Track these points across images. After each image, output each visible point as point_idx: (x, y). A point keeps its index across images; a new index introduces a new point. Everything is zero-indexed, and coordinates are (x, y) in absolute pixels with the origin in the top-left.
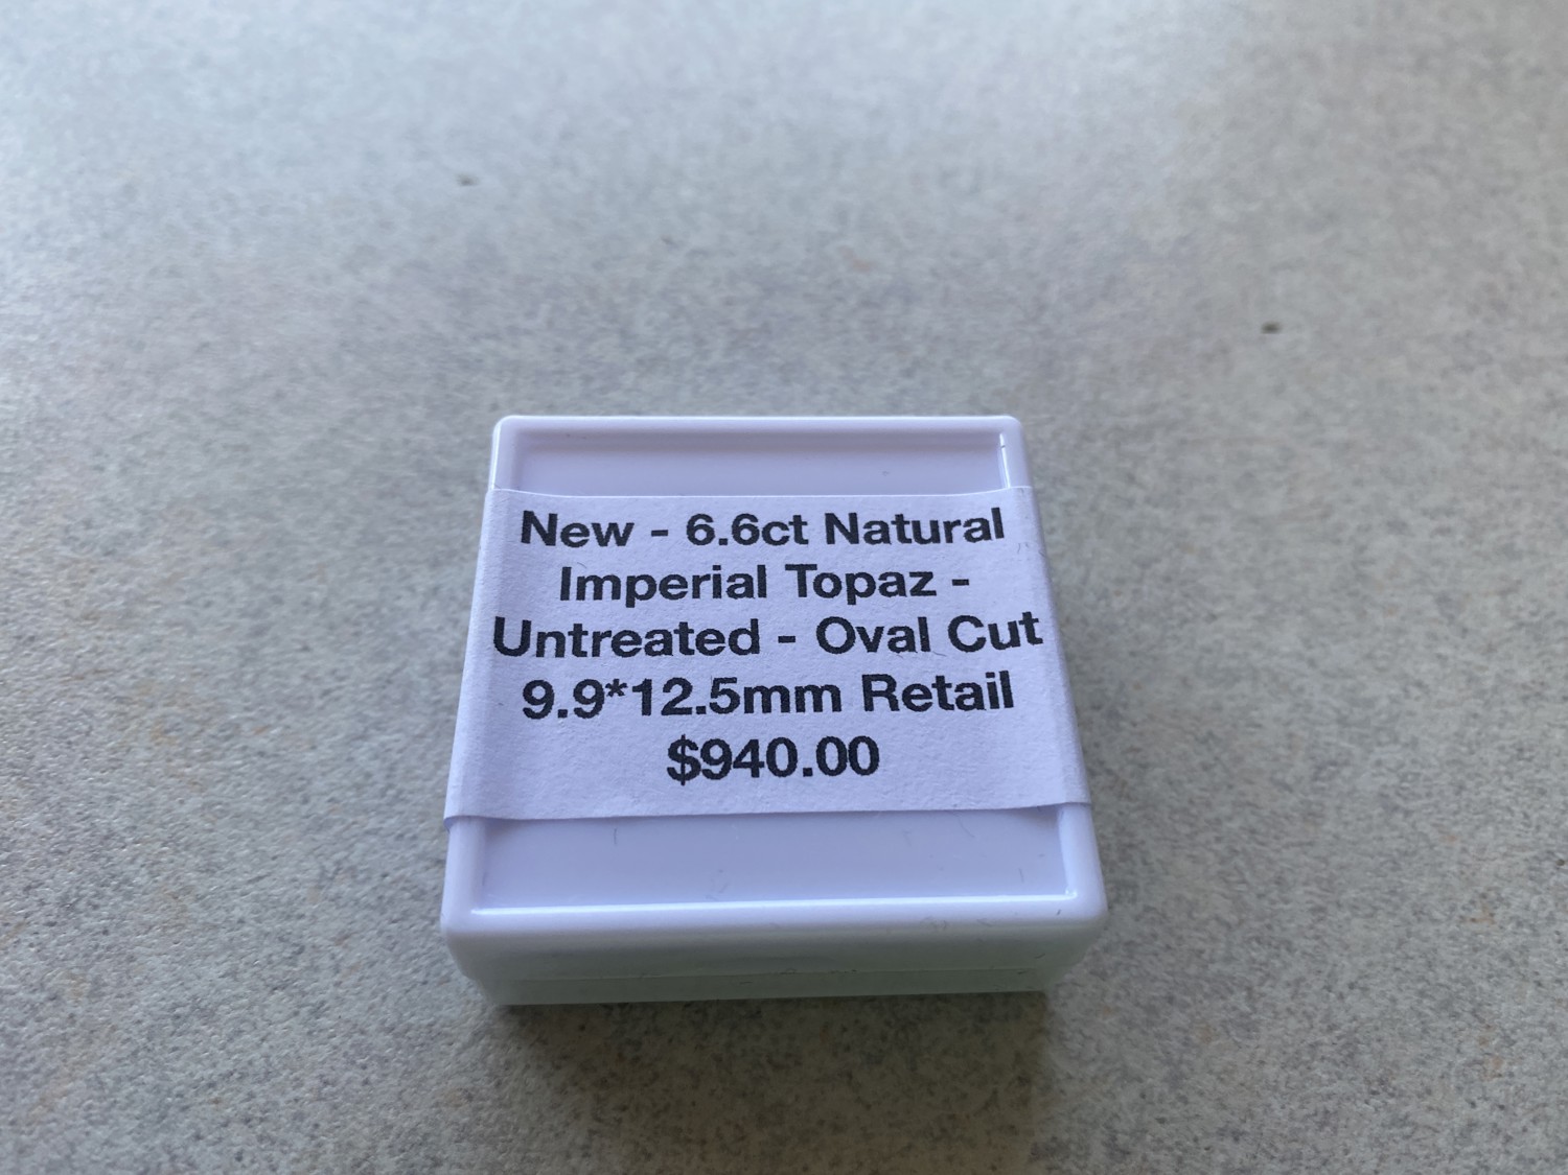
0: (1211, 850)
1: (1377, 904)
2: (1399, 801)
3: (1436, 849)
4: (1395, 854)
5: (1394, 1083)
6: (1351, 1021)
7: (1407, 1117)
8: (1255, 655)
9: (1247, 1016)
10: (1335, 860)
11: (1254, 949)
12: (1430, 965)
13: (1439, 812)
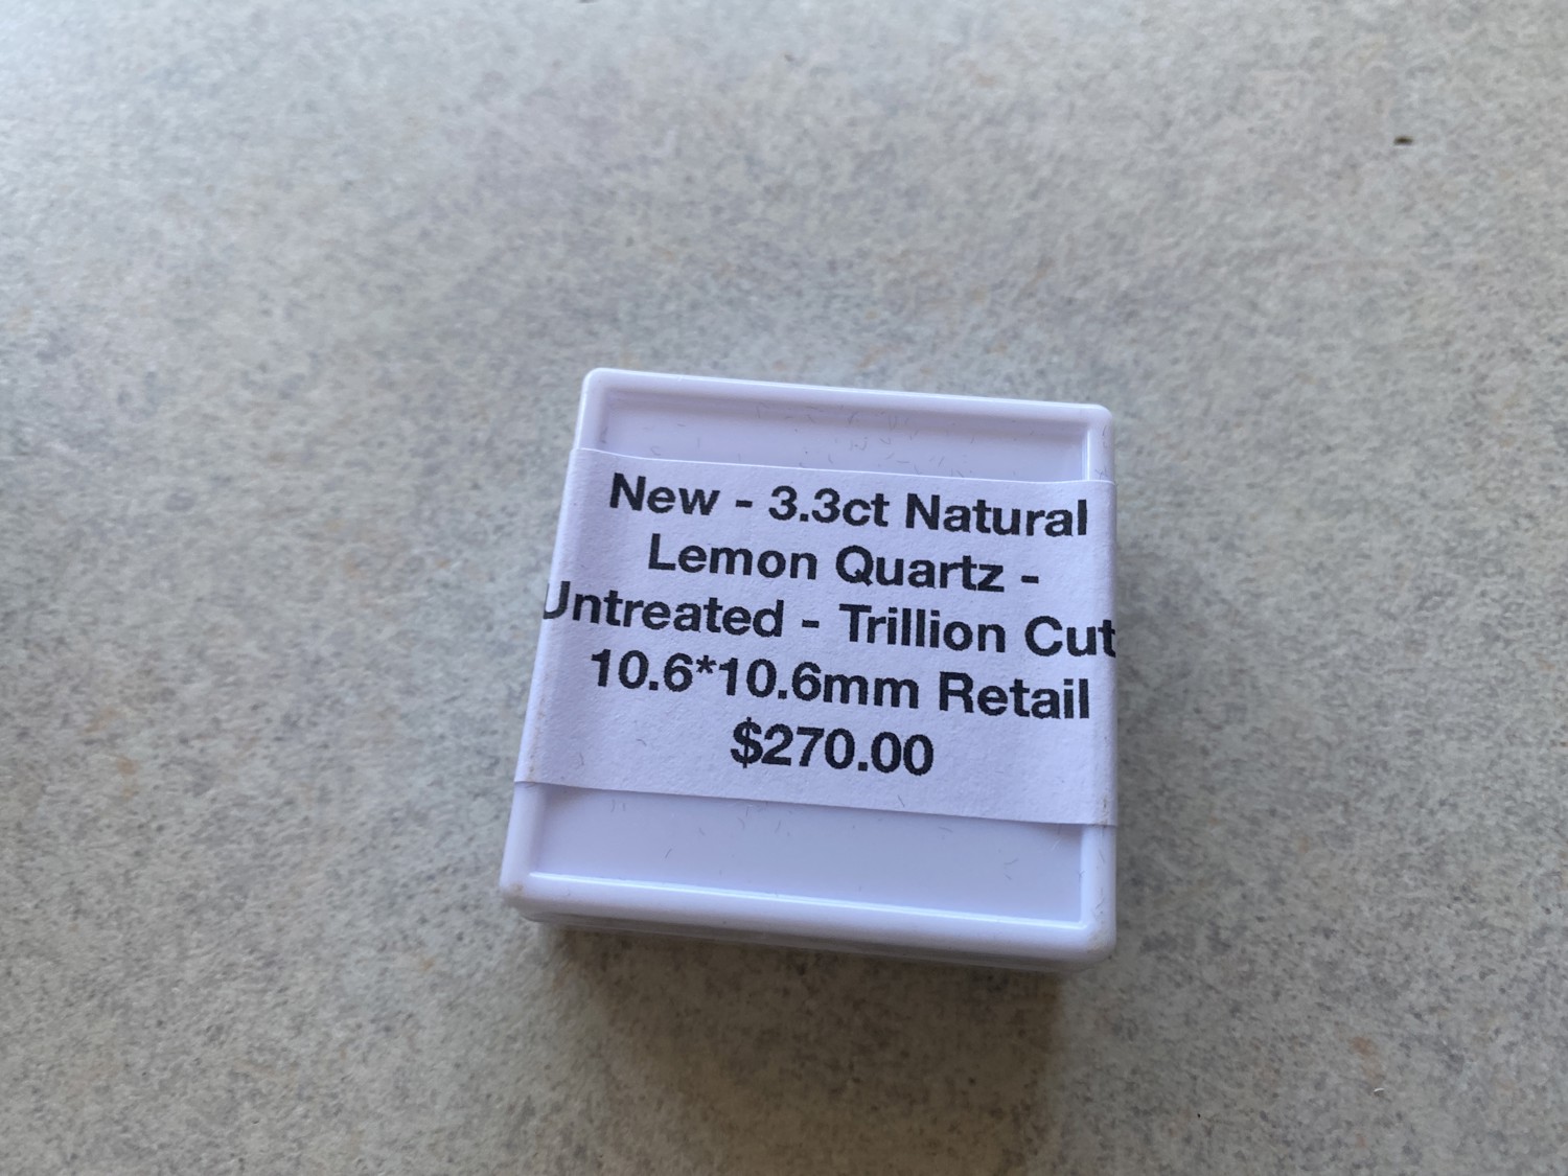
0: (1316, 675)
1: (1473, 727)
2: (1500, 631)
3: (1533, 676)
4: (1493, 682)
5: (1475, 890)
6: (1439, 835)
7: (1485, 919)
8: (1369, 488)
9: (1344, 827)
10: (1435, 686)
11: (1352, 768)
12: (1518, 786)
13: (1539, 642)
